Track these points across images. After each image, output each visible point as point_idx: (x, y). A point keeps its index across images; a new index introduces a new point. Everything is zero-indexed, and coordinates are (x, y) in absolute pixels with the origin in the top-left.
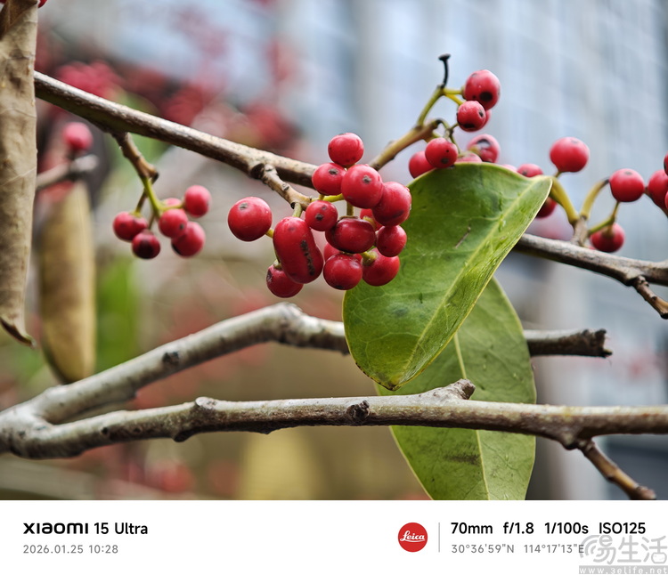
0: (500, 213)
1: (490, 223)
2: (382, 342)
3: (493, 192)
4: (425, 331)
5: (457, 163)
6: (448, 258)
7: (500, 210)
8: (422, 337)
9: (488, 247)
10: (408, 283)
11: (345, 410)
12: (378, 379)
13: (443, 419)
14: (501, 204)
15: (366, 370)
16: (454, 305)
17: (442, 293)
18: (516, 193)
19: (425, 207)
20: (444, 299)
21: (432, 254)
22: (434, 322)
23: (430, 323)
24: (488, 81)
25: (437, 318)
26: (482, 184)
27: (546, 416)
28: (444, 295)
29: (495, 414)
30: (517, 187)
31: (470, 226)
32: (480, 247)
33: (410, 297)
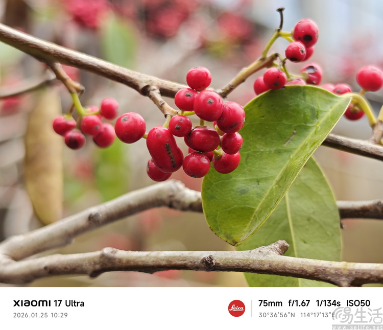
0: (317, 121)
1: (309, 127)
2: (229, 212)
3: (312, 106)
4: (260, 204)
5: (287, 85)
6: (279, 152)
7: (317, 118)
8: (257, 209)
9: (307, 145)
10: (250, 171)
11: (200, 261)
12: (225, 239)
13: (264, 269)
14: (318, 115)
15: (217, 232)
16: (280, 187)
17: (273, 177)
18: (329, 107)
19: (263, 117)
20: (274, 182)
21: (268, 150)
22: (266, 198)
23: (263, 199)
24: (309, 27)
25: (268, 196)
26: (305, 100)
27: (331, 269)
28: (274, 179)
29: (298, 267)
30: (330, 102)
31: (295, 130)
32: (301, 145)
33: (251, 180)
